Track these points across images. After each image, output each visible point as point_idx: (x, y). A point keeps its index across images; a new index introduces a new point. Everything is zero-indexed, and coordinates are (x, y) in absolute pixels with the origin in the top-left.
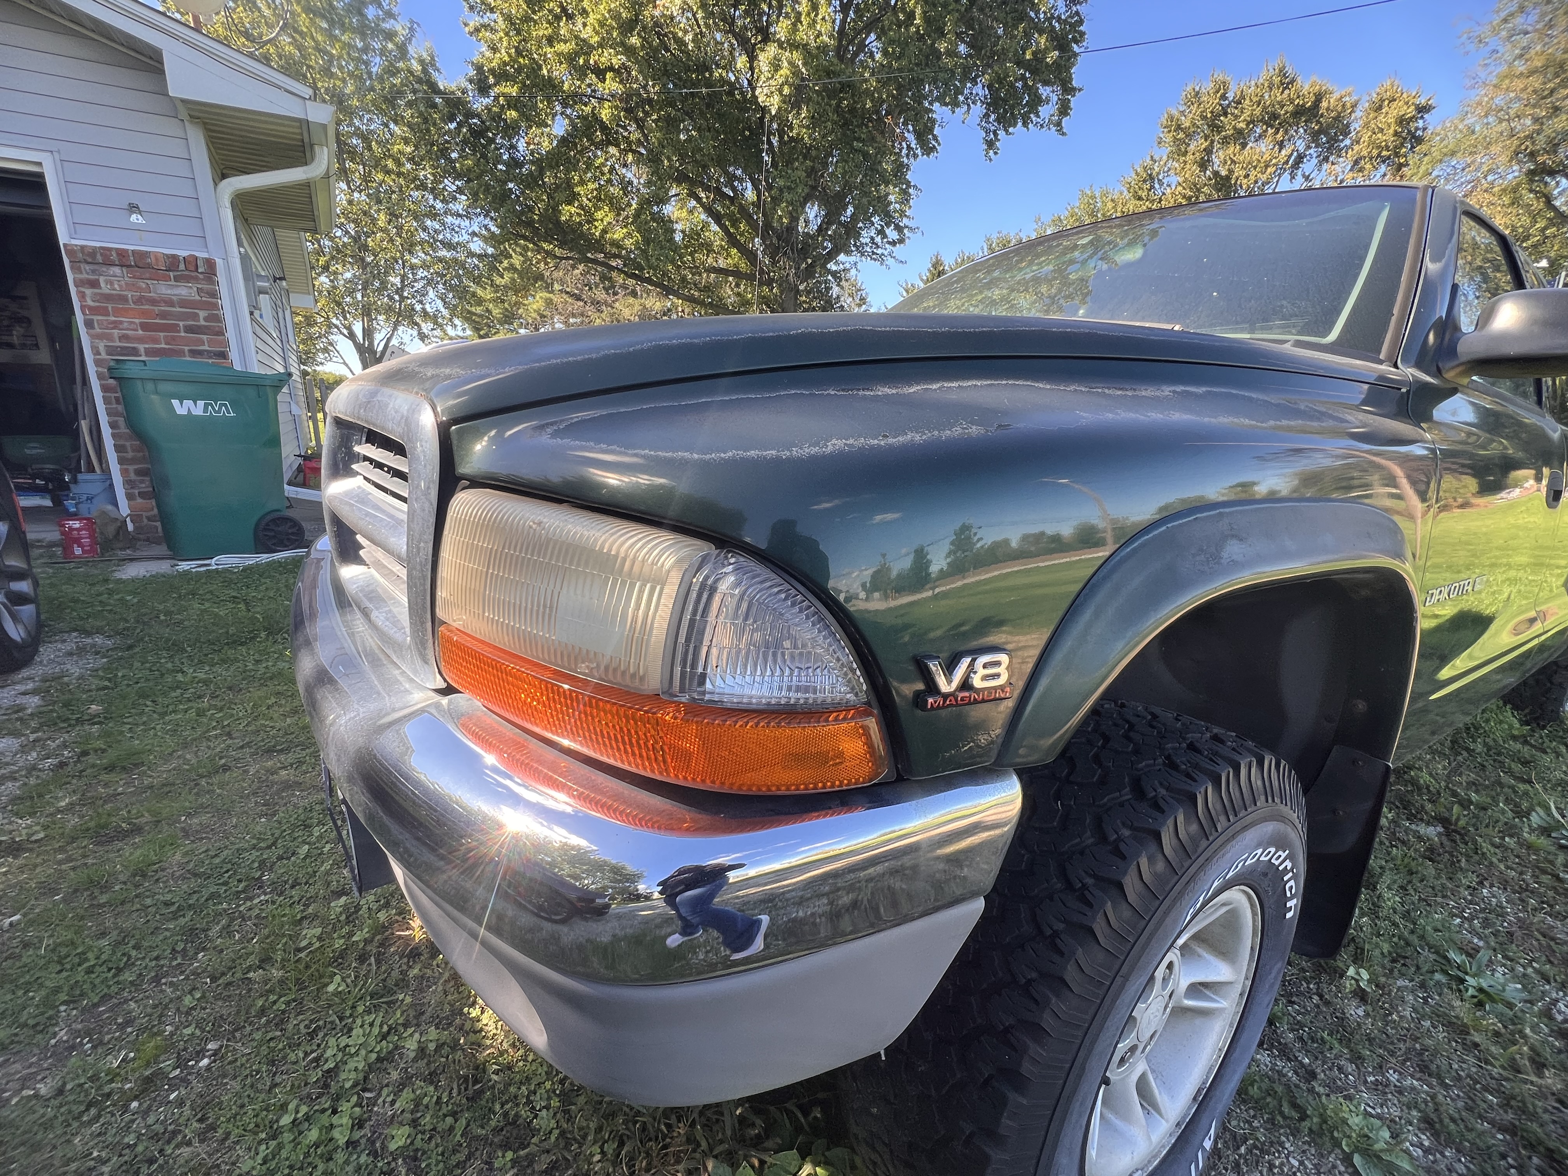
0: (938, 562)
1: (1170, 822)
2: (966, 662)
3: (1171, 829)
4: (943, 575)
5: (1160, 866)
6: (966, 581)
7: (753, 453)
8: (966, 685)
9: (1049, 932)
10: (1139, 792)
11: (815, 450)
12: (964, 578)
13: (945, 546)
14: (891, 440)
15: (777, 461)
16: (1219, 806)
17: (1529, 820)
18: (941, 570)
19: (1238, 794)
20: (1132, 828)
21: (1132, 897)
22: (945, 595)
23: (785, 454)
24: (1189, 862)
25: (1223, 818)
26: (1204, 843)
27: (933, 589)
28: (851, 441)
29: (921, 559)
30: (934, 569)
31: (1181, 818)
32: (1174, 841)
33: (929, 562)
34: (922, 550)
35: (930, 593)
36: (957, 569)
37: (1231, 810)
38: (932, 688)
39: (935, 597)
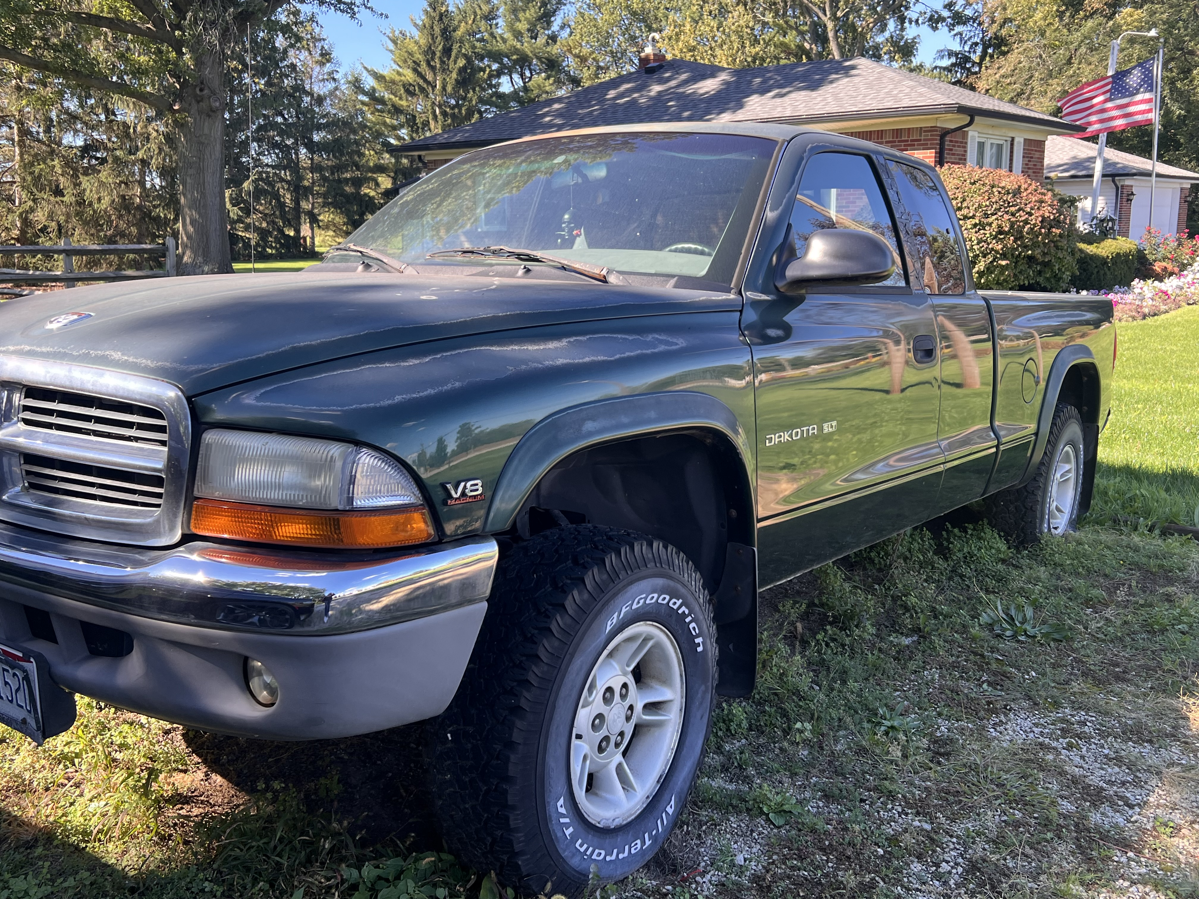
0: (451, 446)
1: (590, 573)
2: (462, 484)
3: (591, 576)
4: (455, 454)
5: (586, 596)
6: (469, 457)
7: (364, 405)
8: (463, 494)
9: (529, 635)
10: (576, 562)
11: (390, 402)
12: (467, 454)
13: (455, 436)
14: (421, 394)
15: (375, 408)
16: (621, 566)
17: (979, 619)
18: (453, 451)
19: (634, 560)
20: (571, 579)
21: (570, 611)
22: (455, 466)
23: (378, 405)
24: (603, 595)
25: (623, 572)
26: (612, 585)
27: (449, 463)
28: (404, 396)
29: (441, 445)
30: (449, 450)
31: (596, 570)
32: (593, 582)
33: (446, 446)
34: (441, 439)
35: (447, 466)
36: (463, 448)
37: (628, 567)
38: (450, 496)
39: (450, 468)
